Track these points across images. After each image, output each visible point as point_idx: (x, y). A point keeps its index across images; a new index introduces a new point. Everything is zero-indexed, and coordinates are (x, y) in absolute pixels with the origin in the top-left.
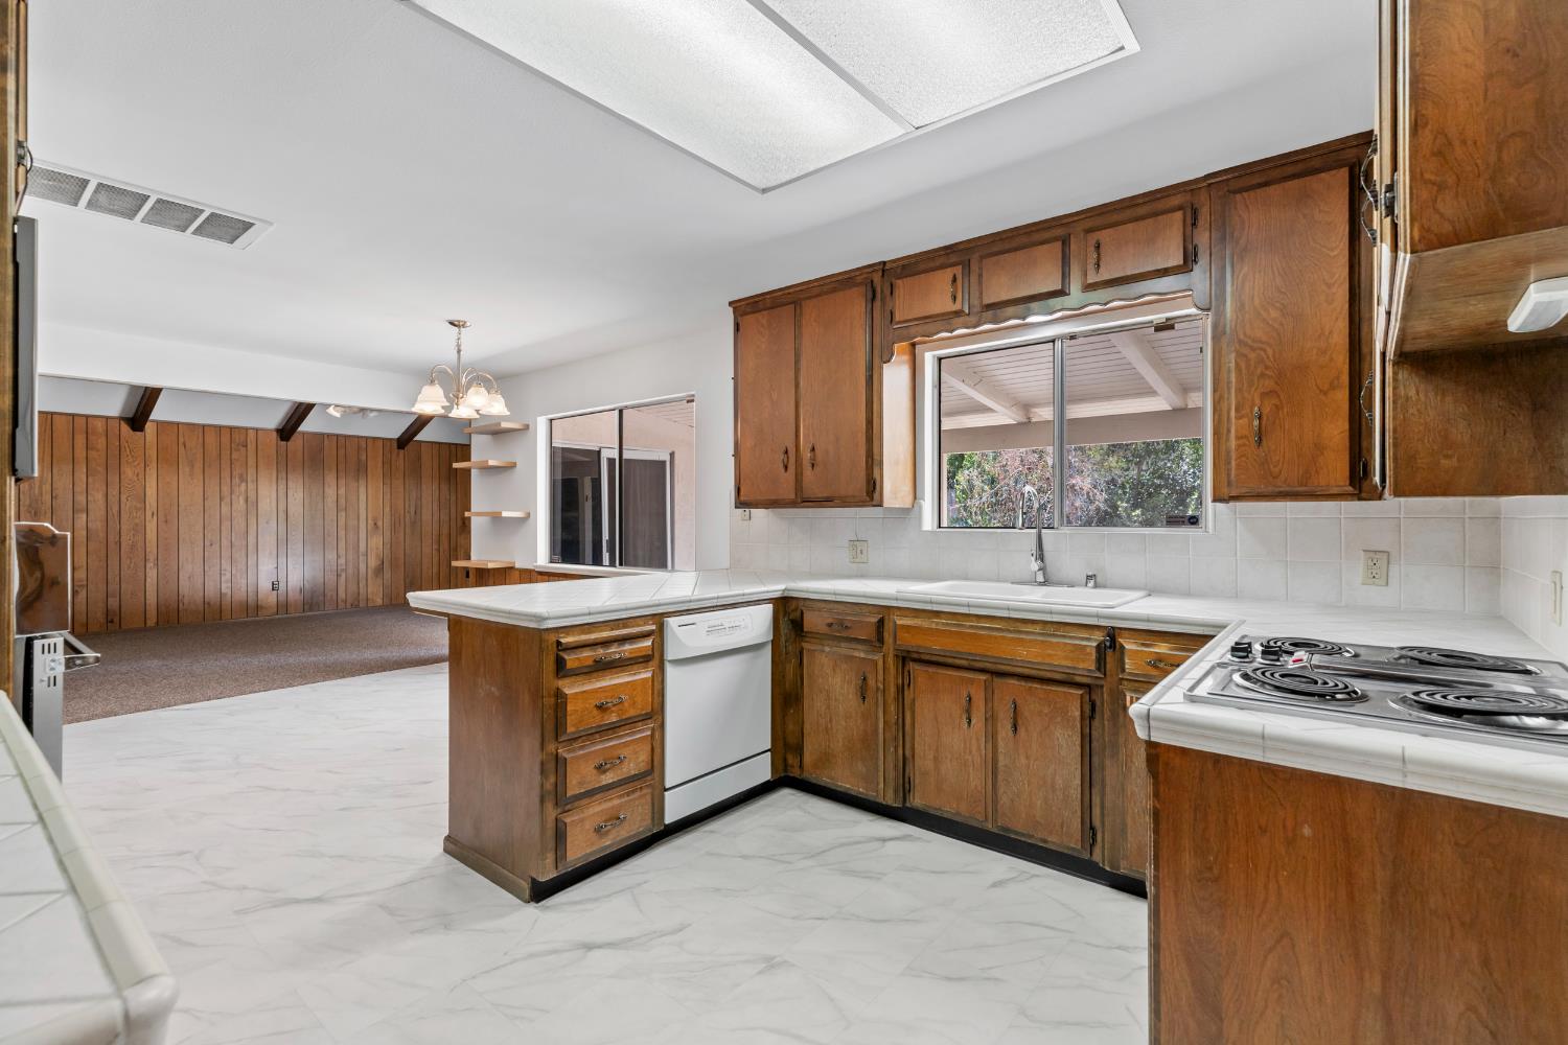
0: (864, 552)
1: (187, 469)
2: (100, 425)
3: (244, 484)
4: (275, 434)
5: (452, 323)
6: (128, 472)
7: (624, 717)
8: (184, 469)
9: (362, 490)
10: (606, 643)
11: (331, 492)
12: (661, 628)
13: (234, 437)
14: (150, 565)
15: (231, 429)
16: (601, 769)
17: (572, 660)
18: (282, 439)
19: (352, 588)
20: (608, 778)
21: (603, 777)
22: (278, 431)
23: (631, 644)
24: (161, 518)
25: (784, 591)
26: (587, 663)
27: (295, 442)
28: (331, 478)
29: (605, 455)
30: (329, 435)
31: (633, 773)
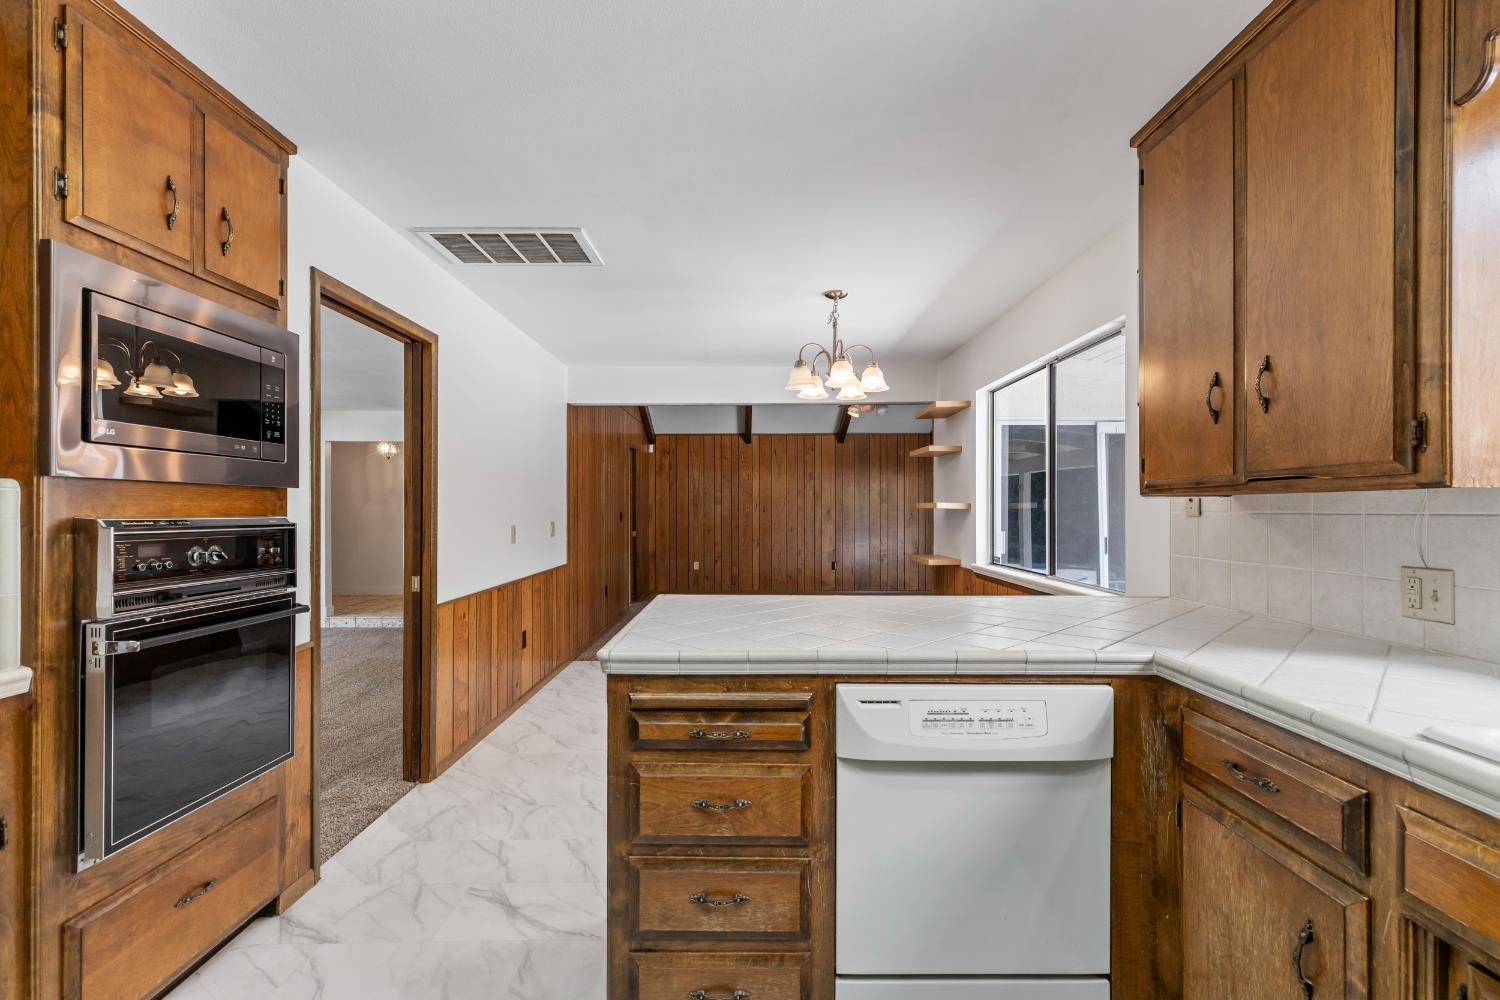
0: (1443, 595)
1: (777, 470)
2: (727, 440)
3: (812, 481)
4: (833, 437)
5: (828, 296)
6: (743, 473)
7: (744, 834)
8: (775, 470)
9: (901, 482)
10: (713, 711)
11: (875, 485)
12: (830, 699)
13: (806, 441)
14: (755, 544)
15: (804, 436)
16: (702, 902)
17: (648, 728)
18: (839, 442)
19: (893, 572)
20: (712, 924)
21: (704, 918)
22: (835, 434)
23: (761, 719)
24: (762, 509)
25: (1150, 662)
26: (675, 737)
27: (849, 444)
28: (875, 474)
29: (1103, 431)
30: (873, 435)
31: (762, 928)
